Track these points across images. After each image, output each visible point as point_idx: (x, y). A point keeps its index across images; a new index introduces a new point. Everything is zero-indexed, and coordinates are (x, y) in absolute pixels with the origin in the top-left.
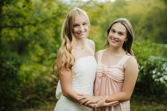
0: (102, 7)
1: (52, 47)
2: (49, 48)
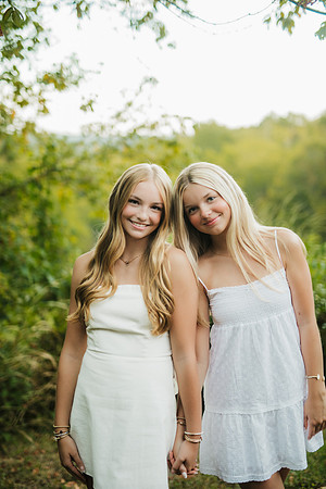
0: (172, 144)
1: (32, 269)
2: (26, 272)
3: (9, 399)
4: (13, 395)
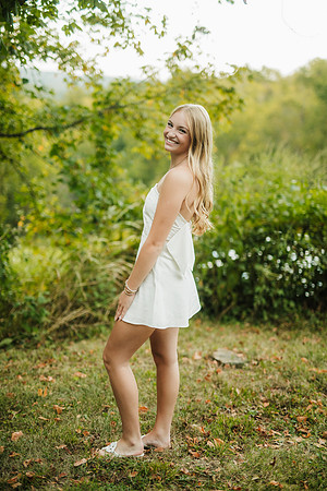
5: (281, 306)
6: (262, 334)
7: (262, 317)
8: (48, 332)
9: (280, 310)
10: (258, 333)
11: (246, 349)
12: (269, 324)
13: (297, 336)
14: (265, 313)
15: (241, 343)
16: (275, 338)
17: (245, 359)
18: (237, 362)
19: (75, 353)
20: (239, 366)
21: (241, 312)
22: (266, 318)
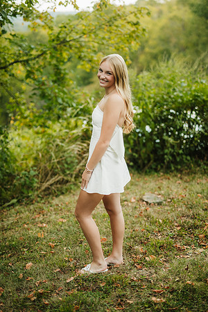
3: (68, 169)
4: (69, 167)
5: (182, 160)
6: (171, 179)
7: (171, 168)
8: (38, 192)
9: (181, 162)
10: (169, 179)
11: (162, 192)
12: (175, 172)
13: (193, 179)
14: (172, 165)
15: (159, 188)
16: (180, 181)
17: (163, 199)
18: (158, 201)
19: (57, 205)
20: (159, 204)
21: (157, 166)
22: (173, 168)
